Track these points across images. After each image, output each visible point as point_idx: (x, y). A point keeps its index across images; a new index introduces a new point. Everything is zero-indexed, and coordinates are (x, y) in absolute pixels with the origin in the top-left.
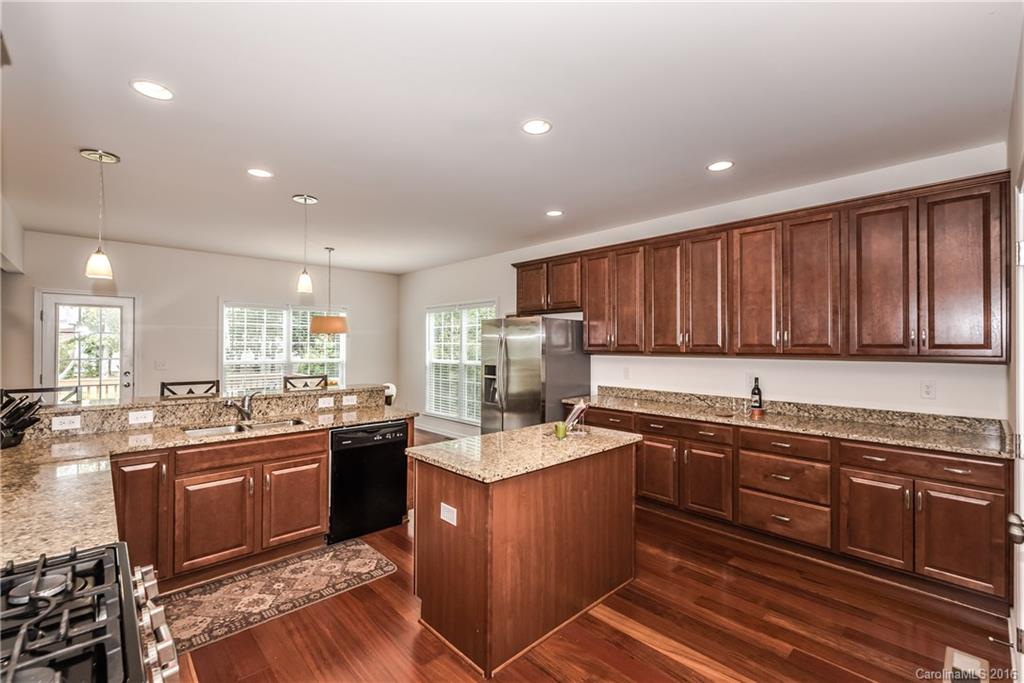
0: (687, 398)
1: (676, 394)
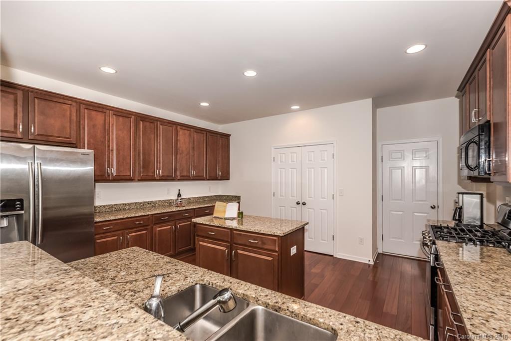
0: (142, 204)
1: (136, 203)
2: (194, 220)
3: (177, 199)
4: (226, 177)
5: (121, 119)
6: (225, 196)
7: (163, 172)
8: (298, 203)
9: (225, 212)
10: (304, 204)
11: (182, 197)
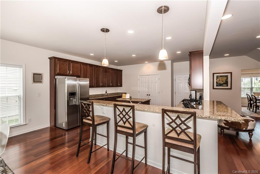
2: (117, 99)
3: (106, 94)
4: (121, 86)
5: (91, 67)
6: (120, 93)
7: (102, 84)
8: (147, 95)
9: (126, 97)
10: (149, 95)
11: (107, 93)
